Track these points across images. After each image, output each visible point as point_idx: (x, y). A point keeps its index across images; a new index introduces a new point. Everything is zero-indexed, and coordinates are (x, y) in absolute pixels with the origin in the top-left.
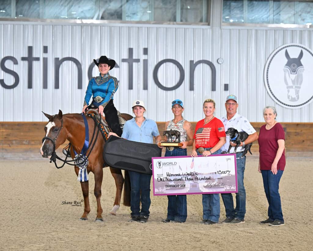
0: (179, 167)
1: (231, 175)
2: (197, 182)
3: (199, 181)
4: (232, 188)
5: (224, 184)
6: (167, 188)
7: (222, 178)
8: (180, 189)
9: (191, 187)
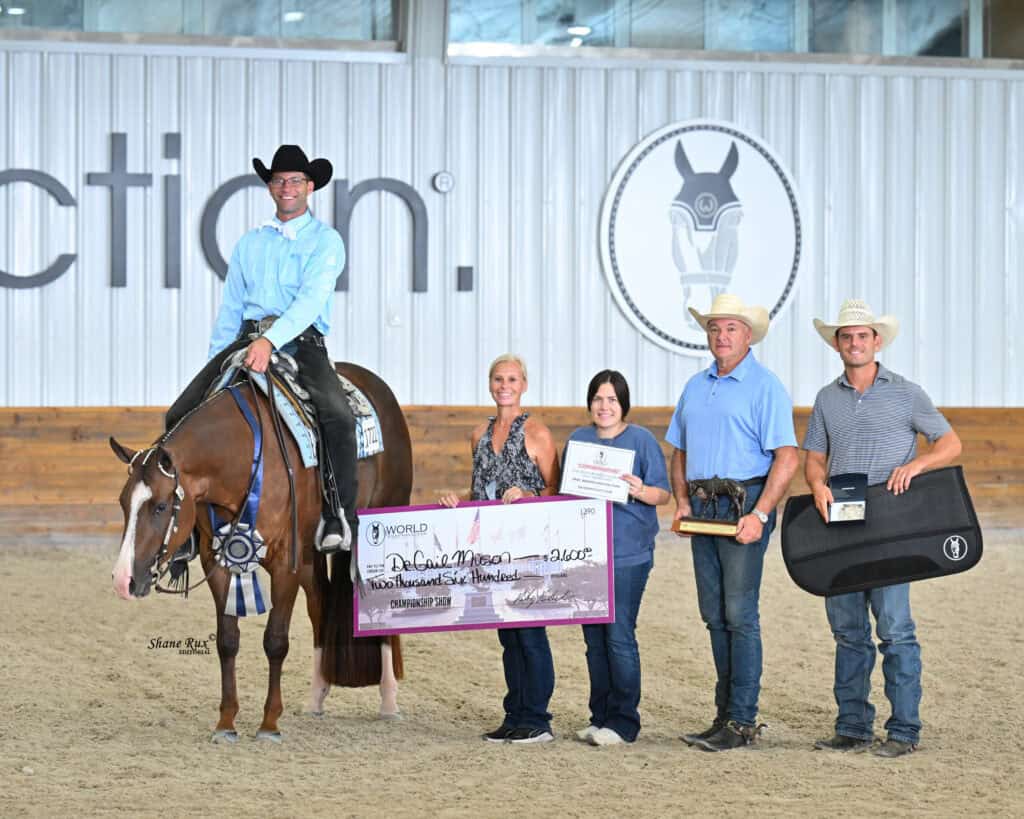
0: (433, 541)
1: (595, 564)
2: (487, 589)
3: (493, 586)
4: (595, 608)
5: (571, 594)
6: (395, 610)
7: (564, 575)
8: (437, 611)
9: (467, 605)
